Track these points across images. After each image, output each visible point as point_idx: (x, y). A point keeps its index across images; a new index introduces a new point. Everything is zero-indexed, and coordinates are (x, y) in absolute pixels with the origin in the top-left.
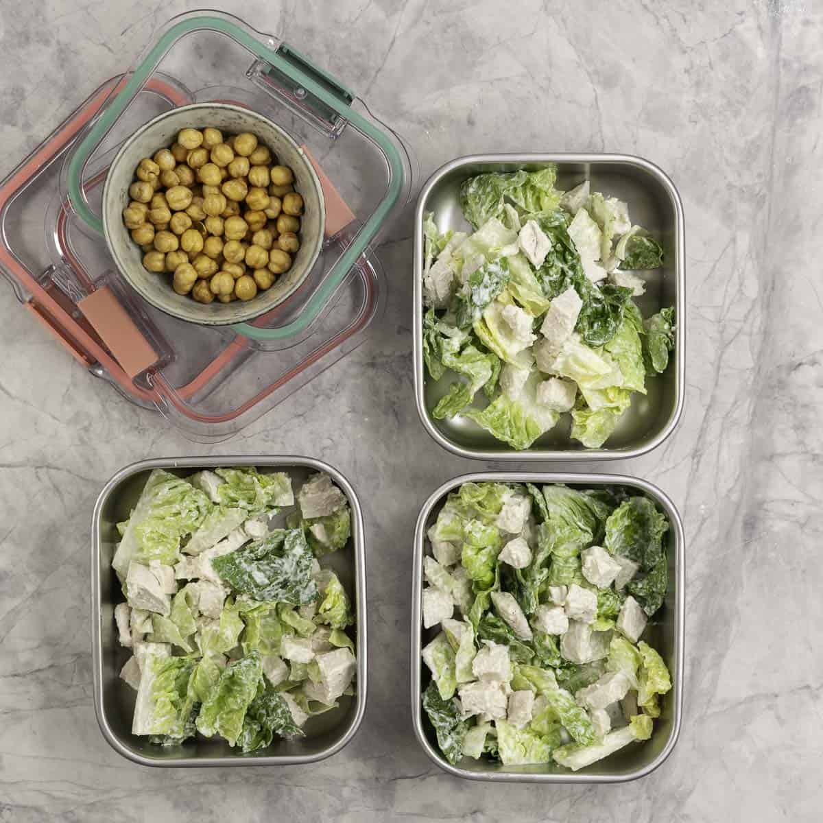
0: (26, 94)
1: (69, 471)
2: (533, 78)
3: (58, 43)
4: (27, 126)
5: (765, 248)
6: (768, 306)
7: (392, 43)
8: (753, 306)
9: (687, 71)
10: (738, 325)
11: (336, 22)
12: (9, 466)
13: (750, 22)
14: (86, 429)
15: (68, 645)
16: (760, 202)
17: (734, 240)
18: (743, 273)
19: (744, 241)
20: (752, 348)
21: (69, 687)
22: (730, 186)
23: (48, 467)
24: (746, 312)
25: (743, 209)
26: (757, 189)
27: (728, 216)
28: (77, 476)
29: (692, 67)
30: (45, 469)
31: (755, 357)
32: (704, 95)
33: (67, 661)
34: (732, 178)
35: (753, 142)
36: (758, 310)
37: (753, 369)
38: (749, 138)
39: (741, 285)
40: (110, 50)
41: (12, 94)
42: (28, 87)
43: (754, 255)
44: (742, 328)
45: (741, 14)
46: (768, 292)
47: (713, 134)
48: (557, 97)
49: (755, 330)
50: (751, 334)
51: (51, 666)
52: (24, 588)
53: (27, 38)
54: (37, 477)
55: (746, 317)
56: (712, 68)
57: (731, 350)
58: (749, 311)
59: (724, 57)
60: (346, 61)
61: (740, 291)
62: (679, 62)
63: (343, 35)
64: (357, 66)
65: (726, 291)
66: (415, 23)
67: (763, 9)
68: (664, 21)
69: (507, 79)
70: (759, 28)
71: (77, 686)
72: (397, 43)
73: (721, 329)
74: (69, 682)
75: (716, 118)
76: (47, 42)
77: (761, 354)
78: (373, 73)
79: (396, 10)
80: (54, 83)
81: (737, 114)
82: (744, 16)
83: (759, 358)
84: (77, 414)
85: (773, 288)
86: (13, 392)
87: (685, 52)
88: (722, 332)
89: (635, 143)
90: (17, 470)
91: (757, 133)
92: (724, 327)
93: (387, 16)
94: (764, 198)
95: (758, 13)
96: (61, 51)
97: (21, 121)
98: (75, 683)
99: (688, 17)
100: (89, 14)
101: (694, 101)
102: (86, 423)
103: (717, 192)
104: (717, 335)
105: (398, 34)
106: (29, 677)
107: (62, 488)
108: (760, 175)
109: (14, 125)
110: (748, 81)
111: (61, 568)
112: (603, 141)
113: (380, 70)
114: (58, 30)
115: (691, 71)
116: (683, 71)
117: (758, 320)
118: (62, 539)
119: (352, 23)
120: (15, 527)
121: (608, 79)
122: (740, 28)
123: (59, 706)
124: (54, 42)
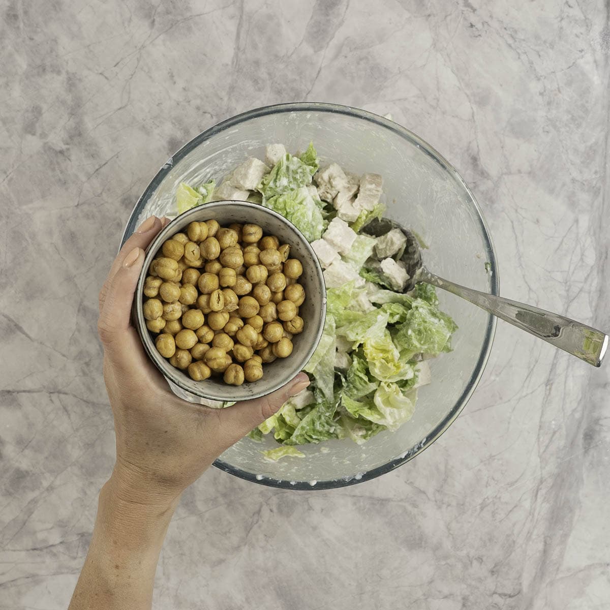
0: (43, 111)
1: (75, 396)
2: (425, 99)
3: (67, 72)
4: (43, 135)
5: (600, 227)
6: (603, 271)
7: (319, 72)
8: (591, 272)
9: (541, 94)
10: (580, 285)
11: (276, 56)
12: (29, 392)
13: (589, 57)
14: (87, 364)
15: (74, 526)
16: (596, 192)
17: (577, 221)
18: (584, 246)
19: (585, 221)
20: (590, 303)
21: (75, 558)
22: (574, 180)
23: (59, 392)
24: (586, 275)
25: (584, 198)
26: (594, 182)
27: (572, 203)
28: (81, 399)
29: (545, 91)
30: (56, 394)
31: (593, 309)
32: (554, 112)
33: (74, 539)
34: (575, 174)
35: (591, 147)
36: (595, 272)
37: (592, 318)
38: (589, 144)
39: (582, 255)
40: (106, 78)
41: (33, 111)
42: (45, 107)
43: (592, 233)
44: (583, 287)
45: (581, 51)
46: (602, 260)
47: (561, 141)
48: (444, 113)
49: (593, 289)
50: (589, 293)
51: (61, 543)
52: (41, 483)
53: (44, 70)
54: (51, 400)
55: (586, 279)
56: (559, 91)
57: (574, 304)
58: (588, 275)
59: (569, 83)
60: (284, 86)
61: (582, 259)
62: (535, 87)
63: (282, 66)
64: (292, 89)
65: (571, 259)
66: (336, 57)
67: (598, 47)
68: (523, 57)
69: (406, 99)
70: (595, 61)
71: (81, 557)
72: (323, 71)
73: (567, 288)
74: (75, 555)
75: (563, 130)
76: (59, 73)
77: (597, 308)
78: (304, 95)
79: (321, 48)
80: (63, 103)
81: (579, 126)
82: (583, 53)
83: (596, 310)
84: (81, 353)
85: (606, 258)
86: (32, 335)
87: (539, 80)
88: (568, 291)
89: (502, 147)
90: (35, 395)
91: (594, 140)
92: (570, 286)
93: (315, 52)
94: (599, 189)
95: (594, 50)
96: (69, 79)
97: (39, 131)
98: (80, 554)
99: (542, 53)
100: (91, 51)
101: (546, 116)
102: (87, 360)
103: (564, 185)
104: (563, 293)
105: (323, 65)
106: (45, 550)
107: (69, 408)
108: (596, 172)
109: (34, 134)
110: (587, 102)
111: (69, 469)
112: (478, 146)
113: (309, 92)
114: (67, 63)
115: (545, 94)
116: (538, 94)
117: (595, 283)
118: (69, 447)
119: (288, 57)
120: (34, 438)
121: (482, 100)
122: (581, 62)
123: (67, 573)
124: (64, 72)
